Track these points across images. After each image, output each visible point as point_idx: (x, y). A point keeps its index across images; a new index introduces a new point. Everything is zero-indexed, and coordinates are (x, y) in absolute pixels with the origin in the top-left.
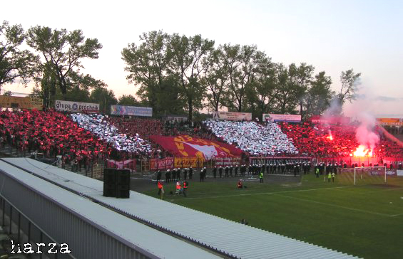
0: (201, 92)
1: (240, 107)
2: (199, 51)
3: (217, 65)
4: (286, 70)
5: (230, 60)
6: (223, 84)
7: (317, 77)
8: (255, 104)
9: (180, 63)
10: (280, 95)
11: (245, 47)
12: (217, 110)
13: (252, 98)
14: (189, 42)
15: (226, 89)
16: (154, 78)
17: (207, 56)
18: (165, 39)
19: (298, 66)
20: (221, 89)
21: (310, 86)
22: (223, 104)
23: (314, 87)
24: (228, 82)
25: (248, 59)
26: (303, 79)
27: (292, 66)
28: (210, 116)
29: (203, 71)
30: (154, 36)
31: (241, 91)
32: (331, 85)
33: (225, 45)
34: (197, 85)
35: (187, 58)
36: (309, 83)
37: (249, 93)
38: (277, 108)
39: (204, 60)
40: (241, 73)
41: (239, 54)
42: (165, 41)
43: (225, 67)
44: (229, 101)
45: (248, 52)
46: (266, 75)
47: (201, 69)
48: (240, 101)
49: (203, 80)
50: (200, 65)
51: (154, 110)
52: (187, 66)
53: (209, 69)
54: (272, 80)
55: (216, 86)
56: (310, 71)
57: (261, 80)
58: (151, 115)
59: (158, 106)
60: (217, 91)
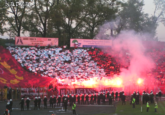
0: (2, 15)
1: (45, 31)
6: (25, 6)
8: (61, 28)
10: (88, 18)
12: (19, 35)
13: (59, 22)
15: (28, 12)
20: (23, 11)
21: (121, 8)
22: (26, 29)
23: (125, 9)
28: (11, 42)
31: (46, 15)
32: (143, 7)
36: (120, 5)
37: (54, 16)
38: (85, 32)
44: (32, 25)
48: (44, 25)
60: (19, 14)
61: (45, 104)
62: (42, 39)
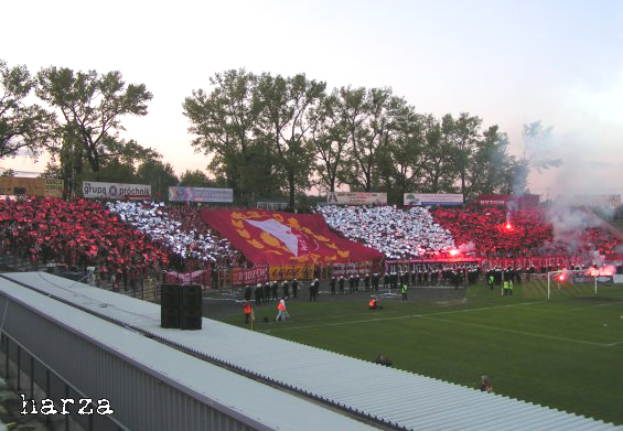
0: (308, 162)
1: (368, 184)
2: (302, 99)
3: (331, 120)
4: (438, 125)
5: (350, 112)
6: (340, 149)
7: (485, 134)
8: (391, 179)
9: (274, 118)
10: (429, 164)
11: (373, 91)
12: (332, 190)
13: (387, 170)
14: (287, 86)
15: (345, 157)
16: (234, 142)
17: (314, 107)
18: (250, 82)
19: (456, 117)
20: (338, 158)
21: (475, 149)
22: (343, 180)
23: (481, 150)
24: (348, 146)
25: (379, 109)
26: (465, 138)
27: (447, 119)
28: (322, 200)
29: (310, 130)
30: (233, 78)
31: (370, 160)
32: (508, 146)
33: (343, 89)
34: (301, 151)
35: (284, 111)
36: (474, 144)
37: (381, 162)
38: (425, 184)
39: (311, 113)
40: (368, 131)
41: (364, 102)
42: (250, 85)
43: (343, 123)
44: (352, 176)
45: (378, 98)
46: (407, 133)
47: (306, 126)
48: (367, 175)
49: (310, 144)
50: (304, 120)
51: (235, 193)
52: (285, 122)
53: (319, 126)
54: (417, 140)
55: (331, 152)
56: (475, 124)
57: (399, 141)
58: (231, 201)
59: (241, 186)
60: (333, 160)
61: (367, 285)
62: (365, 194)
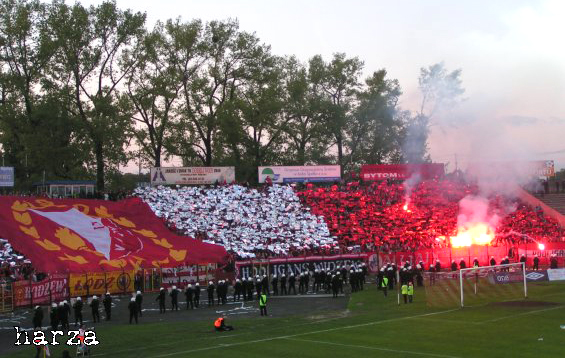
0: (122, 126)
1: (208, 154)
2: (113, 37)
3: (154, 66)
4: (303, 71)
5: (181, 55)
6: (168, 107)
7: (368, 82)
8: (240, 147)
9: (72, 64)
10: (293, 125)
11: (213, 24)
12: (158, 164)
13: (234, 134)
14: (90, 18)
15: (175, 118)
17: (130, 48)
19: (328, 60)
20: (165, 119)
21: (355, 103)
22: (172, 151)
23: (363, 104)
24: (179, 102)
25: (221, 50)
26: (340, 88)
27: (316, 62)
28: (143, 179)
31: (209, 121)
33: (169, 22)
34: (113, 111)
35: (86, 54)
36: (353, 97)
37: (226, 124)
38: (287, 152)
39: (125, 57)
40: (206, 81)
41: (200, 40)
43: (171, 71)
44: (185, 144)
45: (220, 34)
46: (261, 82)
47: (118, 76)
48: (207, 142)
49: (124, 101)
51: (17, 173)
52: (88, 70)
53: (137, 76)
54: (274, 92)
55: (155, 111)
56: (354, 69)
57: (250, 93)
58: (12, 184)
60: (157, 123)
62: (203, 169)
